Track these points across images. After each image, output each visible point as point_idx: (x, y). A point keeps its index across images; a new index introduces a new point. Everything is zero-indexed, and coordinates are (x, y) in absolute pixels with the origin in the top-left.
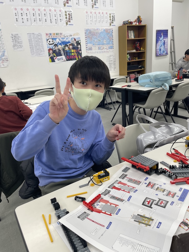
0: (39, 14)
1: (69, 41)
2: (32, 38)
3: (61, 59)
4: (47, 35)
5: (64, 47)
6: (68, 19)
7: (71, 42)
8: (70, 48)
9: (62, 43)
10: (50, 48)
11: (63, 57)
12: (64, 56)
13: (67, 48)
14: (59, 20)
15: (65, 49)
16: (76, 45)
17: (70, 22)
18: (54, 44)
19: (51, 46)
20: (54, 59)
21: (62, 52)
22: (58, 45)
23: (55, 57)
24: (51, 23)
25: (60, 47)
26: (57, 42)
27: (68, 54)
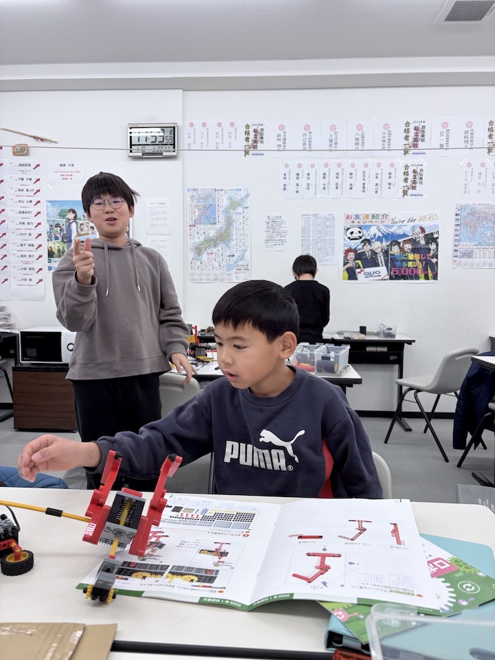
0: (338, 174)
1: (406, 233)
2: (312, 224)
3: (375, 274)
4: (347, 218)
5: (388, 246)
6: (409, 183)
7: (410, 234)
8: (406, 250)
9: (384, 236)
10: (351, 248)
11: (383, 270)
12: (385, 268)
13: (395, 250)
14: (385, 186)
15: (390, 252)
16: (423, 242)
17: (414, 188)
18: (361, 240)
19: (353, 244)
20: (355, 273)
21: (381, 258)
22: (374, 240)
23: (359, 267)
24: (364, 191)
25: (376, 246)
26: (372, 233)
27: (397, 263)
